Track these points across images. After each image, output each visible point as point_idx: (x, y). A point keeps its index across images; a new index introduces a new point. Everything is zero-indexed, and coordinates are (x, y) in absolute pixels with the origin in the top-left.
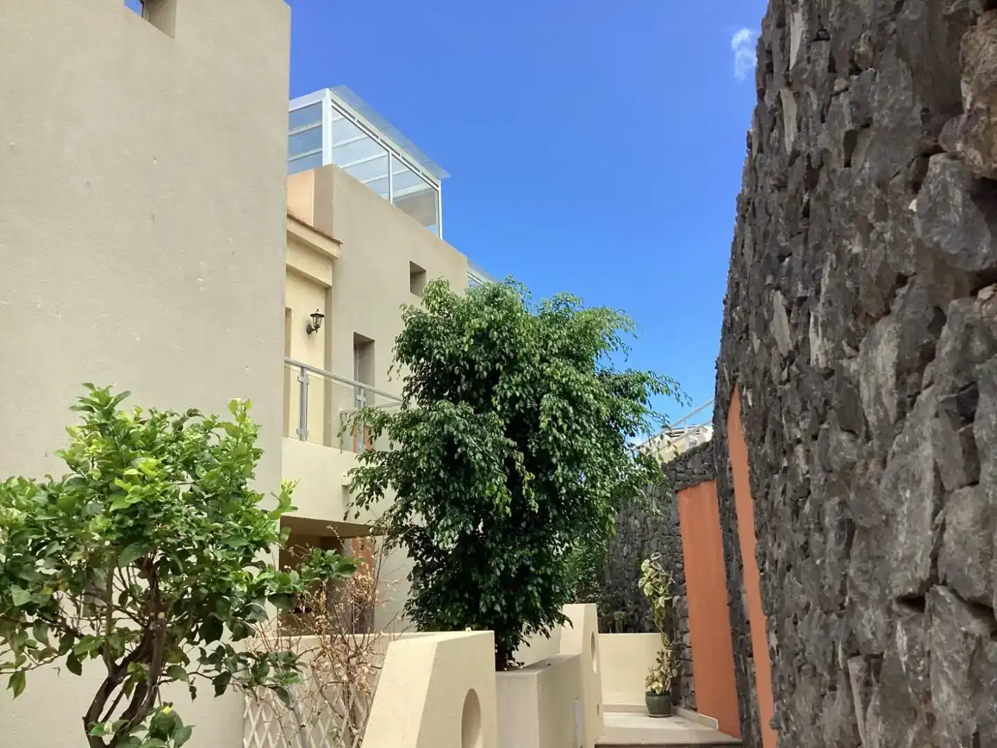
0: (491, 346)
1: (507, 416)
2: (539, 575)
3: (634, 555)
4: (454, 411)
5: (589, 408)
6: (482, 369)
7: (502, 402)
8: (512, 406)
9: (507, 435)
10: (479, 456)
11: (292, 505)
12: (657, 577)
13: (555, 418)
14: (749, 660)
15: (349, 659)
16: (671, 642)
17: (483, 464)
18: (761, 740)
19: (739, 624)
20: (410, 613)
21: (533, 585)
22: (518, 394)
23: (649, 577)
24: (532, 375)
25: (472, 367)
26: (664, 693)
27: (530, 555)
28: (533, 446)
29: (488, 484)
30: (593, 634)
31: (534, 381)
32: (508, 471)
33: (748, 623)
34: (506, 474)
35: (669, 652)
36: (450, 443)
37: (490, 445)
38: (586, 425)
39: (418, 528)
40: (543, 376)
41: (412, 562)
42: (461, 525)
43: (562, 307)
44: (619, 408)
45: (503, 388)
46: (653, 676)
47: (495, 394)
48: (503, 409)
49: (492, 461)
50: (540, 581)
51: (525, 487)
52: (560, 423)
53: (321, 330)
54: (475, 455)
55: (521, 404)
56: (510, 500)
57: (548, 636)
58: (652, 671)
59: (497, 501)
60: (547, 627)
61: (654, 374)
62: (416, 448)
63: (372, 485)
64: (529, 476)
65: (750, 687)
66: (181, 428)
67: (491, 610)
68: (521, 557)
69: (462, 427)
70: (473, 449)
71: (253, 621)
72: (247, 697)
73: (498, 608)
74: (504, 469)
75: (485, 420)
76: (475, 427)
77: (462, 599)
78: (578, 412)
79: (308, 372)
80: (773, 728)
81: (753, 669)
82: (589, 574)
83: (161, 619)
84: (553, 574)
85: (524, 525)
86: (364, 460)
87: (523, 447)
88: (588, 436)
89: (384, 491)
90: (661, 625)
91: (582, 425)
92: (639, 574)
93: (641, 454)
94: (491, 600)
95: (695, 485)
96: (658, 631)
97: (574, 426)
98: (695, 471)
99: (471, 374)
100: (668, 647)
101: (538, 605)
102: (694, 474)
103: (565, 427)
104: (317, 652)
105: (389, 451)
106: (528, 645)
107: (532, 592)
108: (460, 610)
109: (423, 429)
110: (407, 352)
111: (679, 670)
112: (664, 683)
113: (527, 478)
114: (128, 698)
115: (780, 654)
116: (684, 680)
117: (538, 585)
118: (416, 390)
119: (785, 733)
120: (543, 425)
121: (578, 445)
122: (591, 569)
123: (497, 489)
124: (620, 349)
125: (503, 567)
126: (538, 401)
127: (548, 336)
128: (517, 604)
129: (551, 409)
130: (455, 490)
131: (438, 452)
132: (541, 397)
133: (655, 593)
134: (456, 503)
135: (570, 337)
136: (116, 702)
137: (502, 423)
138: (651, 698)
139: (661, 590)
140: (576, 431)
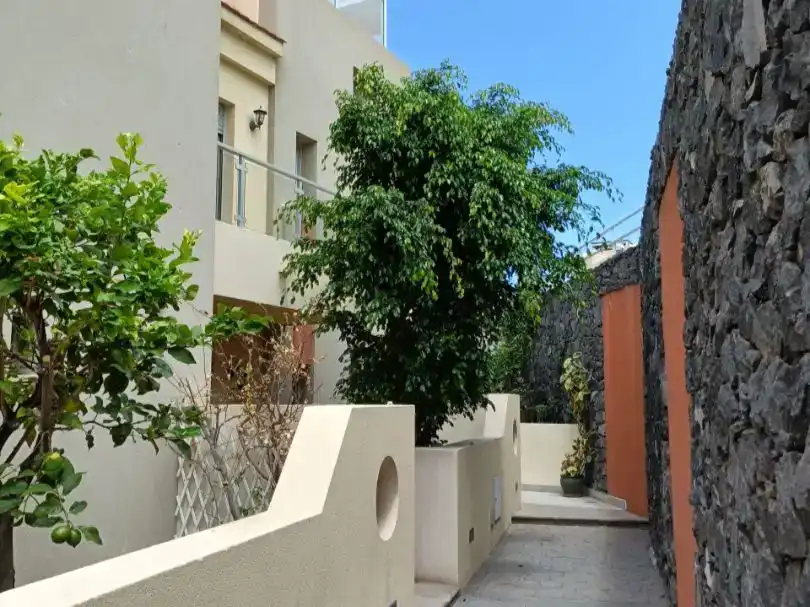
0: (424, 133)
1: (438, 205)
2: (463, 360)
3: (557, 356)
4: (383, 195)
5: (520, 199)
6: (415, 154)
7: (434, 188)
8: (443, 194)
9: (436, 222)
10: (407, 241)
11: (194, 255)
12: (578, 373)
13: (485, 206)
14: (664, 443)
15: (273, 425)
16: (587, 431)
17: (412, 249)
18: (671, 517)
19: (655, 411)
20: (342, 392)
21: (458, 368)
22: (449, 182)
23: (571, 374)
24: (464, 165)
25: (404, 154)
26: (578, 476)
27: (456, 341)
28: (462, 235)
29: (415, 268)
30: (515, 422)
31: (466, 171)
32: (435, 256)
33: (666, 408)
34: (434, 259)
35: (585, 440)
36: (380, 228)
37: (419, 230)
38: (516, 215)
39: (349, 314)
40: (475, 166)
41: (344, 345)
42: (389, 308)
43: (498, 99)
44: (550, 199)
45: (434, 175)
46: (568, 461)
47: (426, 181)
48: (434, 196)
49: (421, 246)
50: (465, 365)
51: (452, 272)
52: (490, 209)
53: (264, 127)
54: (403, 239)
55: (452, 192)
56: (437, 284)
57: (472, 418)
58: (568, 457)
59: (424, 285)
60: (471, 410)
61: (587, 170)
62: (347, 233)
63: (307, 271)
64: (456, 262)
65: (663, 468)
66: (75, 170)
67: (416, 390)
68: (447, 342)
69: (391, 211)
70: (403, 234)
71: (159, 376)
72: (180, 458)
73: (423, 388)
74: (432, 256)
75: (414, 206)
76: (405, 212)
77: (390, 380)
78: (508, 202)
79: (246, 161)
80: (691, 503)
81: (668, 452)
82: (515, 370)
83: (47, 363)
84: (477, 359)
85: (451, 312)
86: (299, 247)
87: (451, 234)
88: (518, 226)
89: (319, 278)
90: (579, 417)
91: (511, 214)
92: (561, 371)
93: (569, 254)
94: (416, 380)
95: (619, 289)
96: (576, 422)
97: (504, 215)
98: (621, 275)
99: (403, 161)
100: (584, 437)
101: (462, 387)
102: (618, 278)
103: (494, 215)
104: (243, 418)
105: (323, 239)
106: (452, 425)
107: (456, 375)
108: (388, 390)
109: (355, 214)
110: (341, 140)
111: (594, 456)
112: (578, 468)
113: (454, 263)
114: (29, 446)
115: (707, 427)
116: (597, 466)
117: (462, 369)
118: (351, 180)
119: (704, 509)
120: (472, 212)
121: (507, 232)
122: (517, 366)
123: (424, 273)
124: (553, 149)
125: (429, 350)
126: (469, 191)
127: (482, 127)
128: (442, 386)
129: (481, 197)
130: (384, 275)
131: (367, 237)
132: (473, 186)
133: (575, 388)
134: (385, 287)
135: (504, 127)
136: (16, 449)
137: (431, 209)
138: (566, 480)
139: (581, 386)
140: (505, 221)
